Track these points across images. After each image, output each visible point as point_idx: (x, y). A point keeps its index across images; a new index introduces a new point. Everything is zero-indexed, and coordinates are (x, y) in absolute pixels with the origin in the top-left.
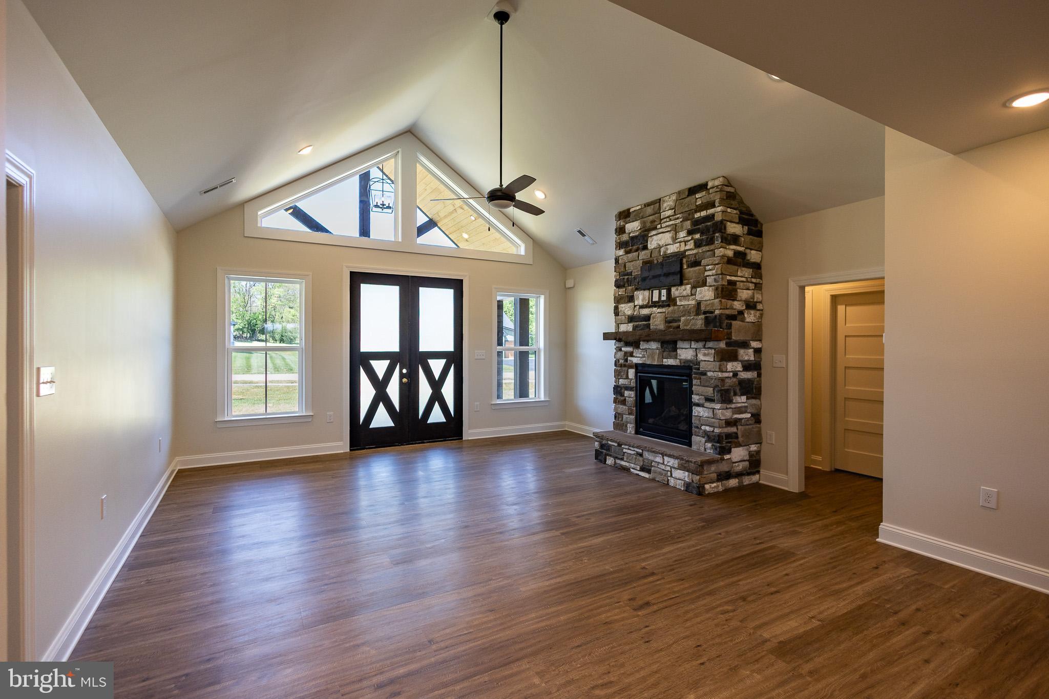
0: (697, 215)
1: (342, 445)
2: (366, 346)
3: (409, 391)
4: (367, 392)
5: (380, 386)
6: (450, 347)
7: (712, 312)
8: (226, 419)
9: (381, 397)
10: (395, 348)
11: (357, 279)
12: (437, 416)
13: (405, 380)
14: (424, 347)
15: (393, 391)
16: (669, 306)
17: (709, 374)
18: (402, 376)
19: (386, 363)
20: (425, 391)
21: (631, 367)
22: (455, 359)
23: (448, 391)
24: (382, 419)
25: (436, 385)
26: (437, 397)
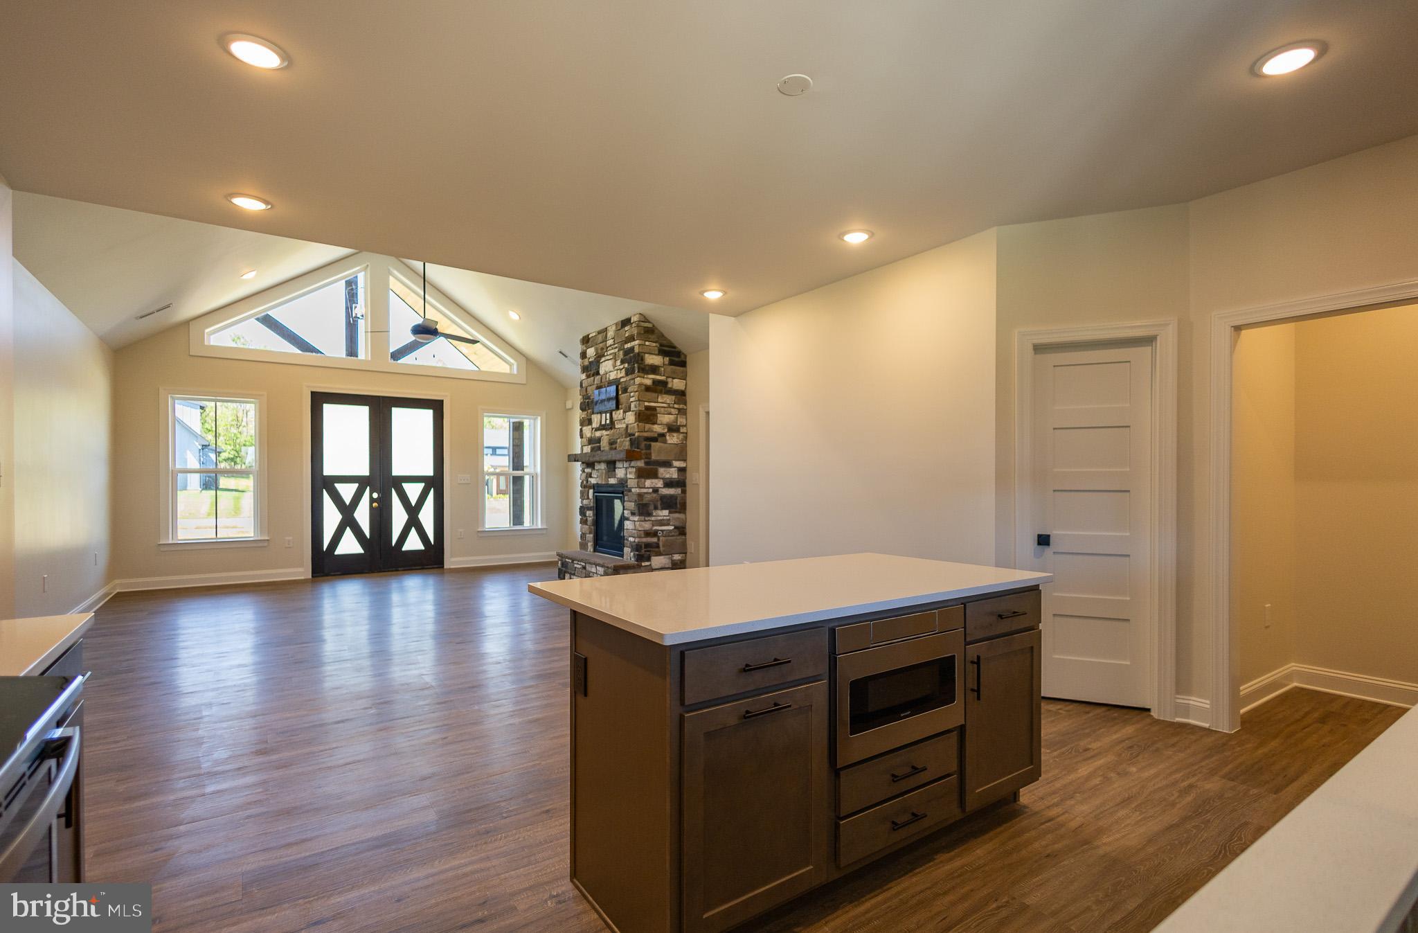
0: (626, 346)
1: (304, 571)
2: (329, 470)
3: (381, 516)
4: (331, 517)
5: (347, 511)
6: (429, 471)
7: (634, 435)
8: (170, 542)
9: (348, 521)
10: (364, 471)
11: (319, 400)
12: (413, 543)
13: (375, 505)
14: (397, 471)
15: (363, 515)
16: (611, 428)
17: (633, 490)
18: (372, 500)
19: (354, 487)
20: (399, 517)
21: (590, 488)
22: (434, 483)
23: (427, 517)
24: (349, 546)
25: (413, 511)
26: (413, 522)
